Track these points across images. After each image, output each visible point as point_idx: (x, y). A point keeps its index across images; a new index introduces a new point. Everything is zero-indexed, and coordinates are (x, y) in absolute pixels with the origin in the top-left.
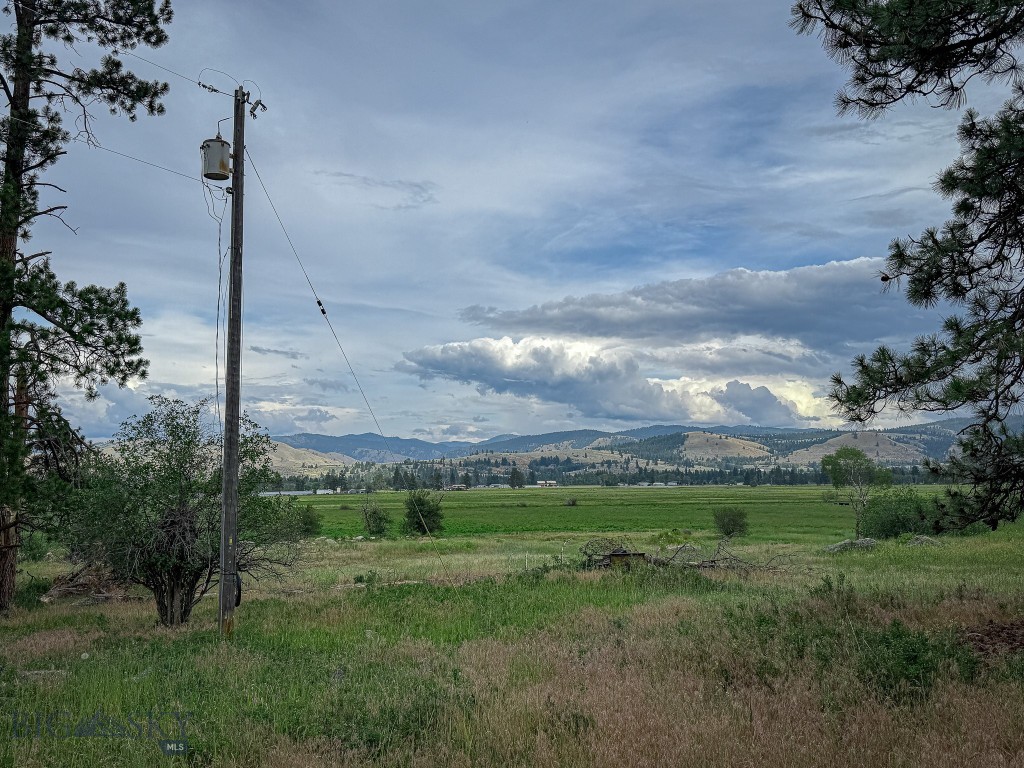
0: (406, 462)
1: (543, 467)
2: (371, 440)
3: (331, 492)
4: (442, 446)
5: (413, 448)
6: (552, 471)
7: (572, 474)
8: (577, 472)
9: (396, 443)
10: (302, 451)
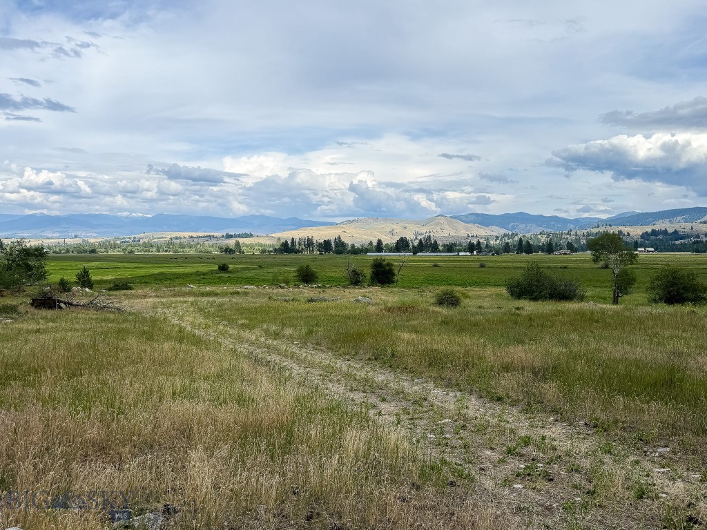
0: (541, 234)
1: (653, 237)
2: (522, 217)
3: (468, 254)
4: (576, 221)
5: (553, 223)
6: (661, 240)
7: (677, 242)
8: (682, 241)
9: (539, 219)
10: (470, 225)
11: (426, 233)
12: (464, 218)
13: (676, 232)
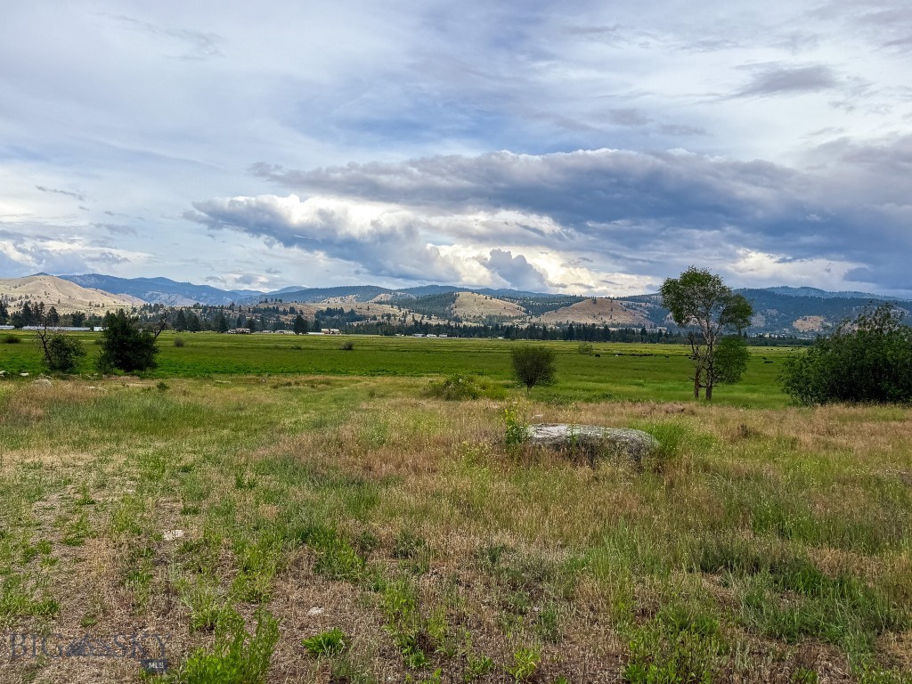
0: (195, 306)
1: (328, 317)
2: (162, 284)
4: (233, 293)
5: (204, 294)
6: (337, 321)
7: (355, 324)
8: (360, 323)
9: (187, 289)
10: (90, 291)
11: (20, 298)
12: (79, 280)
13: (352, 312)
